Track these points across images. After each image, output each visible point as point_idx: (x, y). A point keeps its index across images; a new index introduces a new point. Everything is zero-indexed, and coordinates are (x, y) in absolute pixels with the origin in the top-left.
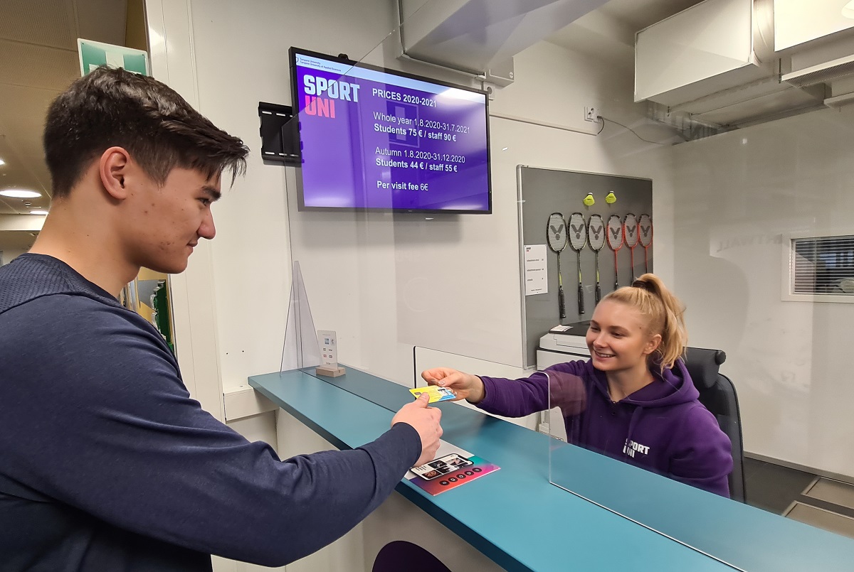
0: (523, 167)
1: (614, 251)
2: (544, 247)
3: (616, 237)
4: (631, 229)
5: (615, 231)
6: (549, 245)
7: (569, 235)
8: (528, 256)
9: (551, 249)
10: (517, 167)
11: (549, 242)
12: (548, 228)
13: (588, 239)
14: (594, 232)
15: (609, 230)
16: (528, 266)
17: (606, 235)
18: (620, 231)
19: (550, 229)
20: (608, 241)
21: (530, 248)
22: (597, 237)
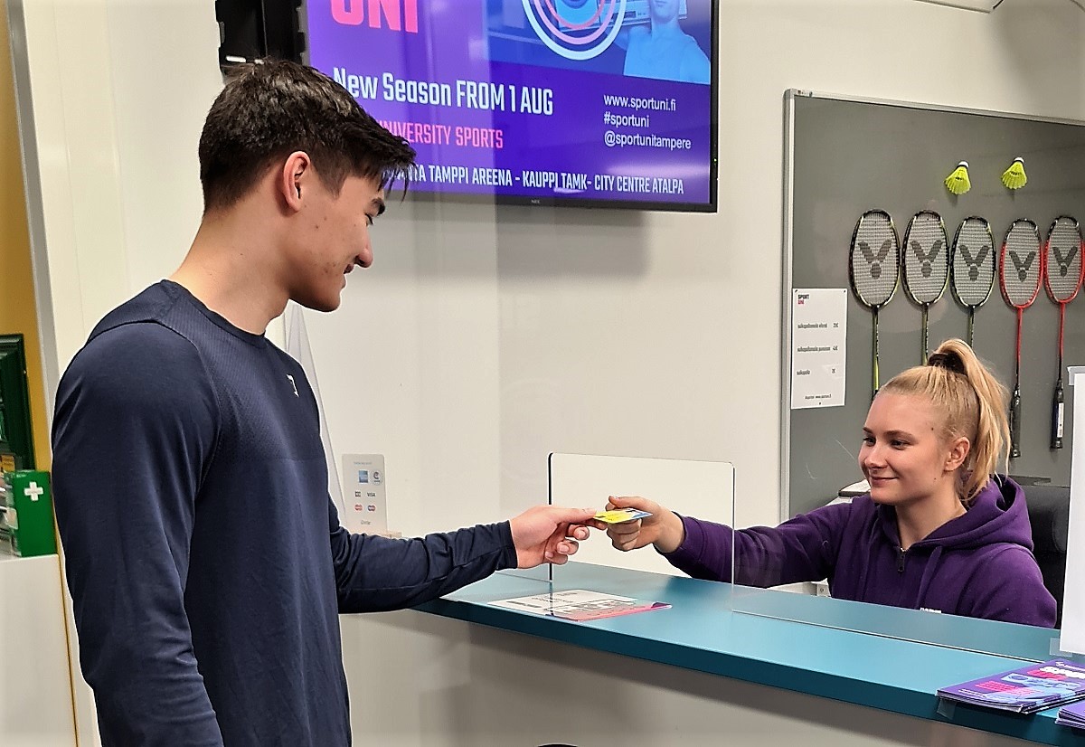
0: (798, 97)
1: (1017, 310)
2: (841, 295)
3: (1022, 276)
4: (1064, 255)
5: (1023, 259)
6: (854, 291)
7: (904, 268)
8: (800, 314)
9: (859, 299)
10: (786, 96)
11: (853, 284)
12: (852, 247)
13: (952, 278)
14: (968, 260)
15: (1007, 257)
16: (800, 338)
17: (997, 269)
18: (1036, 263)
19: (857, 252)
20: (1002, 284)
21: (806, 297)
22: (973, 275)
